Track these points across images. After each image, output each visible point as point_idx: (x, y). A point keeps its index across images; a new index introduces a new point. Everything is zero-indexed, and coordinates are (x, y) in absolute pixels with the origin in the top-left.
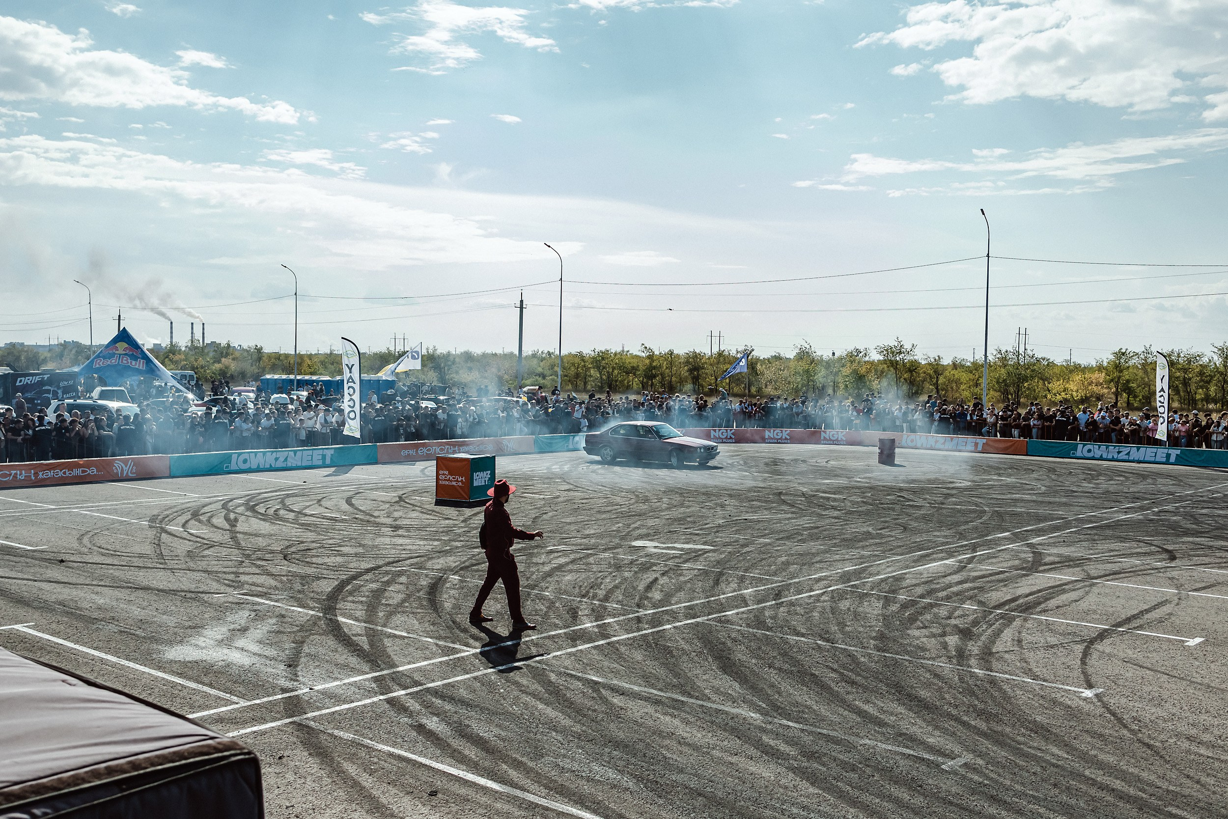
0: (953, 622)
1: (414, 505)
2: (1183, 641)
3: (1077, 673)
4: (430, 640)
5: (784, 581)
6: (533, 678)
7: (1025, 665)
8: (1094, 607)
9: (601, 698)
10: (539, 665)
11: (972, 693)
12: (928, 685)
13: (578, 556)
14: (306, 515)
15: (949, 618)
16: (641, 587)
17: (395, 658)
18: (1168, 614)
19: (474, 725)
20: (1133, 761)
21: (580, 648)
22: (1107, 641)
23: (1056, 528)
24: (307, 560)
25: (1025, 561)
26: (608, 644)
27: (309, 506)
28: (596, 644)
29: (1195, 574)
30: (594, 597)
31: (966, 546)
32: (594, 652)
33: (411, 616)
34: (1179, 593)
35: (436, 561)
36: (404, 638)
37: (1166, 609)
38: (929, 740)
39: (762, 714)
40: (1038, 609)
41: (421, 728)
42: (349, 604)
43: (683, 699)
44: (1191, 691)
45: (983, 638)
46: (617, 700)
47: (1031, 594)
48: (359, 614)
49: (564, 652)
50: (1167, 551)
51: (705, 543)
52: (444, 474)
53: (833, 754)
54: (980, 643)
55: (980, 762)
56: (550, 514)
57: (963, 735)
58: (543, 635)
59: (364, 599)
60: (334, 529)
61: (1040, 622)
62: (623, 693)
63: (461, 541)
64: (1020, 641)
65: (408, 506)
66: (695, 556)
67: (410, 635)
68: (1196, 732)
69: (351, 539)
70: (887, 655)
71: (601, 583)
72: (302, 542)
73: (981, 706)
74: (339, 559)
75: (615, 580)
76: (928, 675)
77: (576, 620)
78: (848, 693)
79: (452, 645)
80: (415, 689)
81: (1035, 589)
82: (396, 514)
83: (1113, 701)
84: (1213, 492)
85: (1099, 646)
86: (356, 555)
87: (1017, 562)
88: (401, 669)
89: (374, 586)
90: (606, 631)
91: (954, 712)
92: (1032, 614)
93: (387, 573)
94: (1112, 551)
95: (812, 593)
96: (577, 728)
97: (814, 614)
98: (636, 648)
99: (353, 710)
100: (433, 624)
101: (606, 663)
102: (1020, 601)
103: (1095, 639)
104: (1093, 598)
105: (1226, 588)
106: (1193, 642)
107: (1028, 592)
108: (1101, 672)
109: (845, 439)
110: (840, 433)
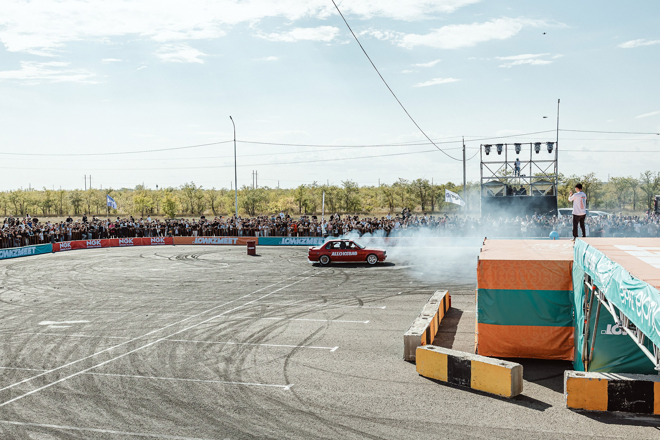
0: (222, 354)
2: (330, 350)
3: (282, 376)
5: (131, 339)
7: (257, 375)
8: (290, 335)
11: (232, 397)
12: (209, 396)
13: (3, 336)
15: (220, 351)
16: (45, 354)
18: (323, 335)
20: (307, 424)
21: (7, 403)
22: (296, 355)
25: (258, 311)
26: (25, 397)
28: (17, 398)
31: (228, 305)
32: (16, 404)
34: (328, 322)
37: (322, 332)
40: (264, 340)
44: (333, 378)
45: (237, 362)
46: (30, 435)
50: (322, 297)
51: (84, 319)
54: (236, 365)
55: (236, 439)
57: (227, 424)
61: (265, 347)
62: (34, 429)
64: (255, 361)
66: (77, 328)
68: (335, 401)
70: (188, 380)
73: (236, 404)
76: (209, 390)
77: (4, 384)
78: (167, 408)
81: (262, 328)
83: (298, 390)
85: (292, 359)
87: (253, 312)
90: (23, 388)
92: (261, 343)
95: (147, 345)
97: (149, 359)
98: (43, 397)
101: (24, 412)
102: (255, 336)
103: (290, 354)
104: (289, 329)
105: (348, 316)
106: (334, 349)
107: (259, 330)
108: (293, 374)
109: (164, 242)
110: (161, 239)
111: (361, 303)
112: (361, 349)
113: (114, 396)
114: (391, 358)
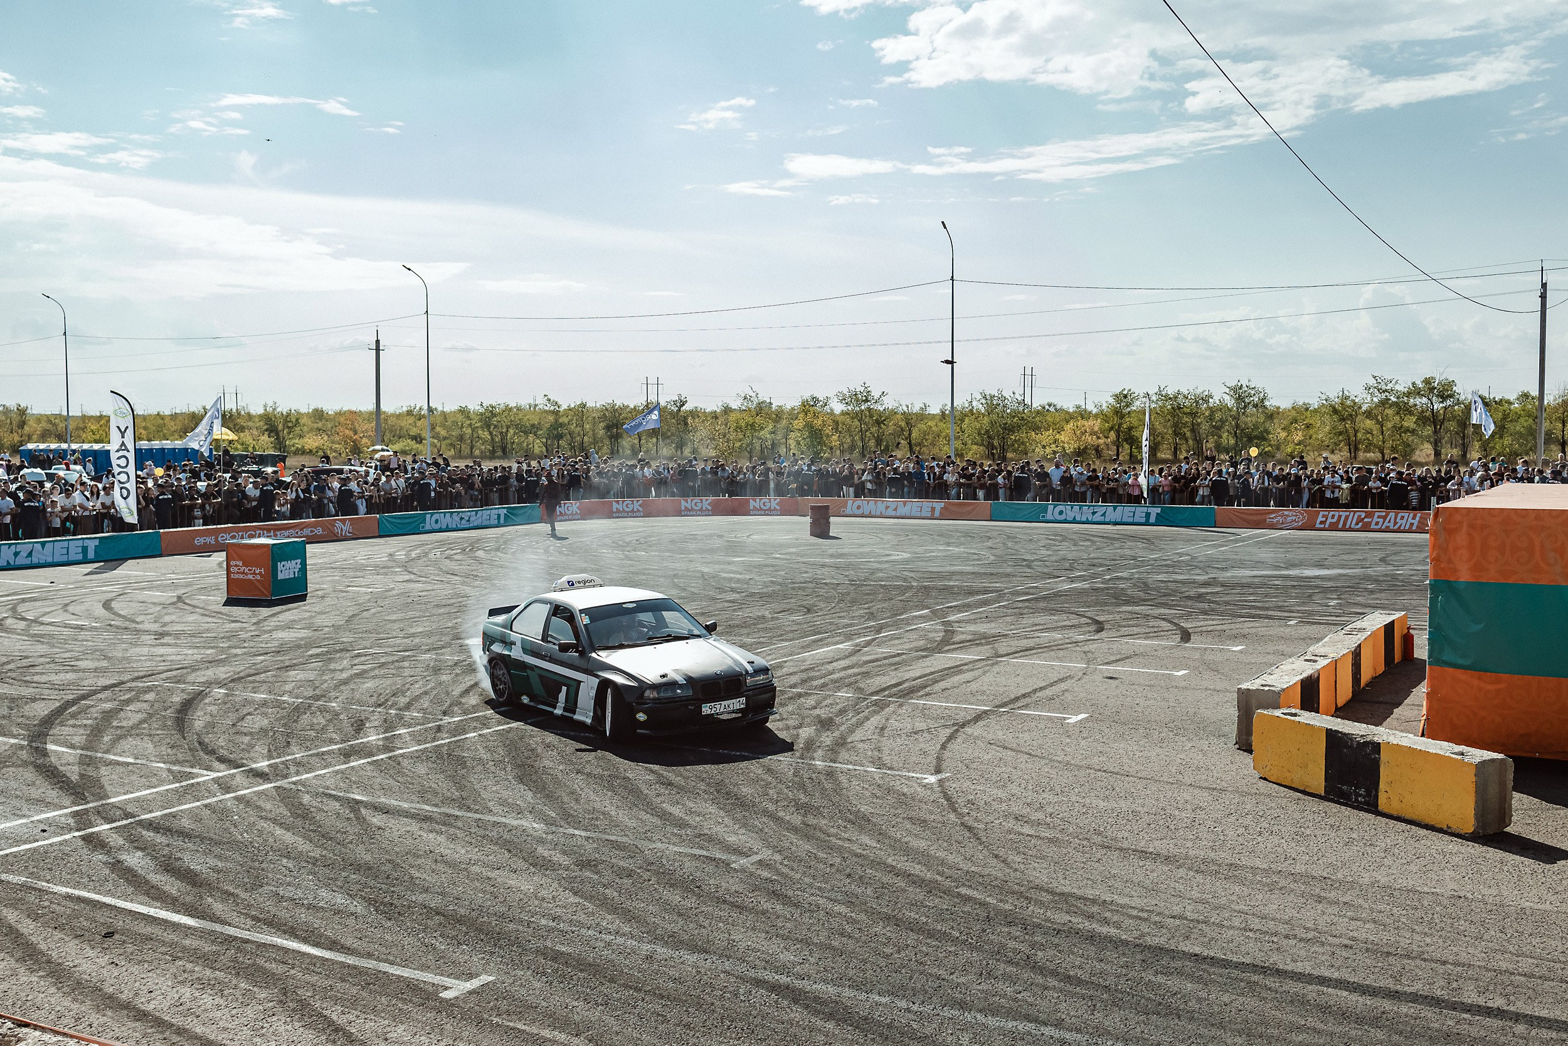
0: (817, 712)
1: (194, 607)
2: (1065, 719)
3: (931, 759)
4: (162, 765)
6: (281, 801)
7: (876, 753)
8: (985, 689)
9: (358, 818)
10: (293, 786)
11: (802, 787)
12: (754, 781)
13: (390, 659)
14: (43, 624)
15: (814, 708)
16: (457, 692)
17: (108, 788)
18: (1063, 691)
19: (186, 857)
20: (946, 845)
21: (352, 764)
22: (981, 723)
23: (985, 603)
24: (28, 678)
25: (932, 641)
26: (390, 758)
27: (49, 613)
28: (375, 758)
29: (1114, 646)
30: (391, 707)
31: (873, 626)
32: (368, 768)
33: (146, 738)
34: (1087, 668)
35: (203, 673)
36: (128, 764)
37: (1064, 685)
38: (730, 839)
39: (546, 824)
40: (920, 694)
41: (117, 866)
42: (67, 729)
43: (458, 813)
44: (1046, 770)
45: (842, 728)
46: (377, 820)
47: (920, 677)
48: (77, 740)
49: (330, 770)
50: (1097, 622)
52: (236, 566)
53: (613, 860)
54: (837, 734)
55: (778, 857)
56: (373, 611)
57: (770, 831)
58: (311, 752)
59: (89, 722)
60: (76, 640)
61: (917, 706)
62: (386, 811)
63: (244, 647)
64: (882, 729)
65: (186, 607)
67: (139, 761)
68: (1028, 810)
69: (96, 650)
71: (408, 689)
72: (26, 657)
73: (803, 798)
74: (71, 676)
75: (427, 685)
76: (759, 771)
77: (359, 733)
78: (658, 795)
79: (188, 770)
80: (125, 822)
81: (928, 671)
82: (167, 619)
83: (954, 785)
84: (1181, 555)
85: (968, 730)
86: (96, 670)
87: (921, 643)
88: (112, 800)
89: (108, 706)
90: (392, 743)
91: (771, 807)
92: (912, 698)
93: (130, 689)
94: (1036, 625)
96: (317, 853)
98: (423, 760)
99: (35, 850)
100: (172, 747)
101: (379, 780)
102: (905, 686)
103: (969, 722)
104: (988, 678)
105: (1141, 660)
106: (1073, 719)
107: (918, 675)
108: (958, 756)
109: (778, 508)
110: (773, 501)
111: (1186, 636)
112: (1140, 723)
113: (561, 767)
114: (1207, 742)
